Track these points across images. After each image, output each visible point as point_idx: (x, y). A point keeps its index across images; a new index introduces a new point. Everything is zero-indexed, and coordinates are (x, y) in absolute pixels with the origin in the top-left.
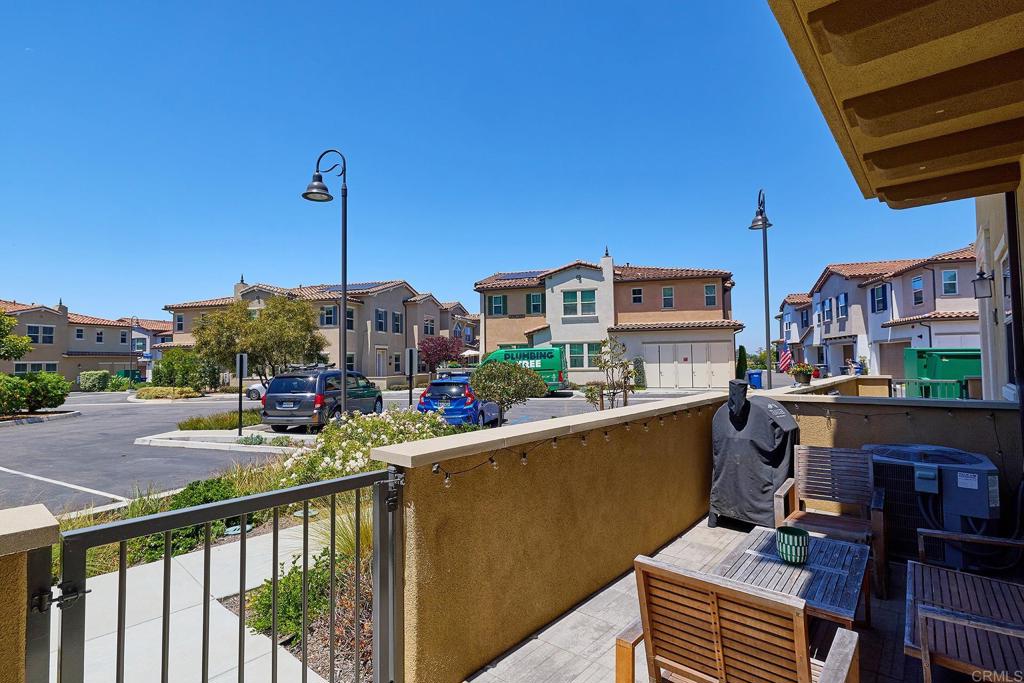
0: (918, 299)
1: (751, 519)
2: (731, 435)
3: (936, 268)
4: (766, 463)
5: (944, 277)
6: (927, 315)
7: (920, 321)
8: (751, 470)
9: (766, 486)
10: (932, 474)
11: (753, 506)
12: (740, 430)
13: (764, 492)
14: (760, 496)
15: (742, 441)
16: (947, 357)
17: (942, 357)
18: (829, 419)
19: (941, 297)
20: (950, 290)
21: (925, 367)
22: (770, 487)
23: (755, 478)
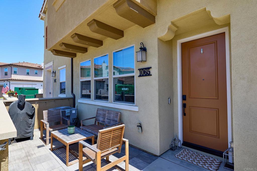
0: (6, 74)
1: (26, 136)
2: (19, 112)
3: (12, 66)
4: (30, 118)
5: (14, 69)
6: (9, 79)
7: (7, 80)
8: (26, 121)
9: (30, 125)
10: (69, 111)
11: (26, 132)
12: (22, 110)
13: (30, 127)
14: (28, 128)
15: (23, 113)
16: (27, 89)
17: (26, 89)
18: (36, 104)
19: (13, 74)
20: (15, 73)
21: (21, 92)
22: (31, 125)
23: (27, 123)
